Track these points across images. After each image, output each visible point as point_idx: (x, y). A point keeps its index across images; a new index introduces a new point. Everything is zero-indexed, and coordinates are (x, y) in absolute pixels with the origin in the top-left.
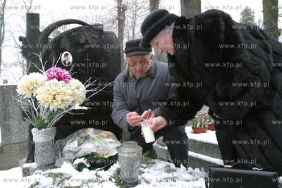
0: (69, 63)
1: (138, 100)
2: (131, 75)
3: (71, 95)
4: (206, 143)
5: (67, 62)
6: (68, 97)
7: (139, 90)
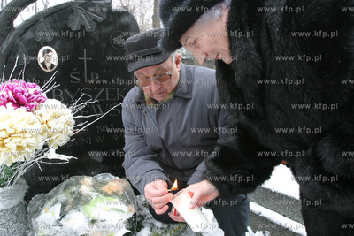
0: (53, 65)
1: (164, 142)
2: (147, 97)
3: (42, 134)
4: (275, 192)
5: (48, 65)
6: (32, 141)
7: (163, 126)
